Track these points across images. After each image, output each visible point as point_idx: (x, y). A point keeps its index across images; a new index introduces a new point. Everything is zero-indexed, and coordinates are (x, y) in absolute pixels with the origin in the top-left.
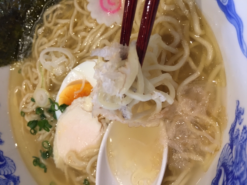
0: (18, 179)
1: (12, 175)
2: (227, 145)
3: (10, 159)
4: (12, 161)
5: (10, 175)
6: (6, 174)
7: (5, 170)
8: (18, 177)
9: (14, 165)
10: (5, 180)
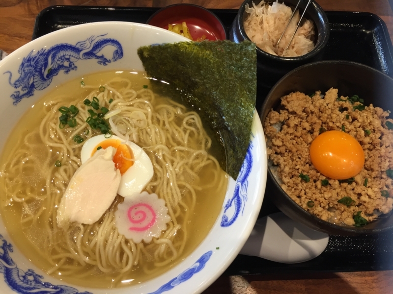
0: (30, 95)
1: (34, 89)
2: (77, 291)
3: (50, 83)
4: (48, 85)
5: (34, 87)
6: (35, 84)
7: (39, 81)
8: (33, 95)
9: (44, 88)
10: (29, 84)
